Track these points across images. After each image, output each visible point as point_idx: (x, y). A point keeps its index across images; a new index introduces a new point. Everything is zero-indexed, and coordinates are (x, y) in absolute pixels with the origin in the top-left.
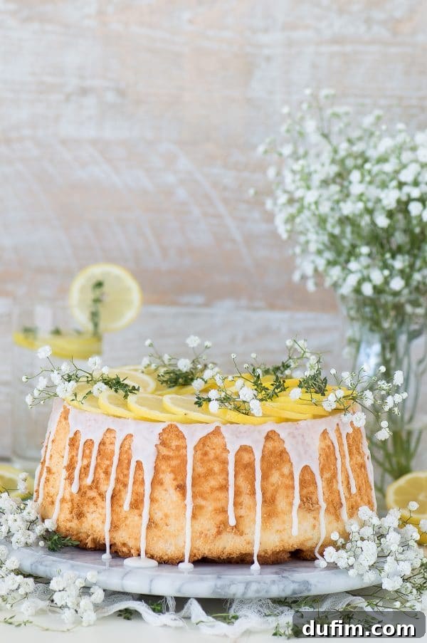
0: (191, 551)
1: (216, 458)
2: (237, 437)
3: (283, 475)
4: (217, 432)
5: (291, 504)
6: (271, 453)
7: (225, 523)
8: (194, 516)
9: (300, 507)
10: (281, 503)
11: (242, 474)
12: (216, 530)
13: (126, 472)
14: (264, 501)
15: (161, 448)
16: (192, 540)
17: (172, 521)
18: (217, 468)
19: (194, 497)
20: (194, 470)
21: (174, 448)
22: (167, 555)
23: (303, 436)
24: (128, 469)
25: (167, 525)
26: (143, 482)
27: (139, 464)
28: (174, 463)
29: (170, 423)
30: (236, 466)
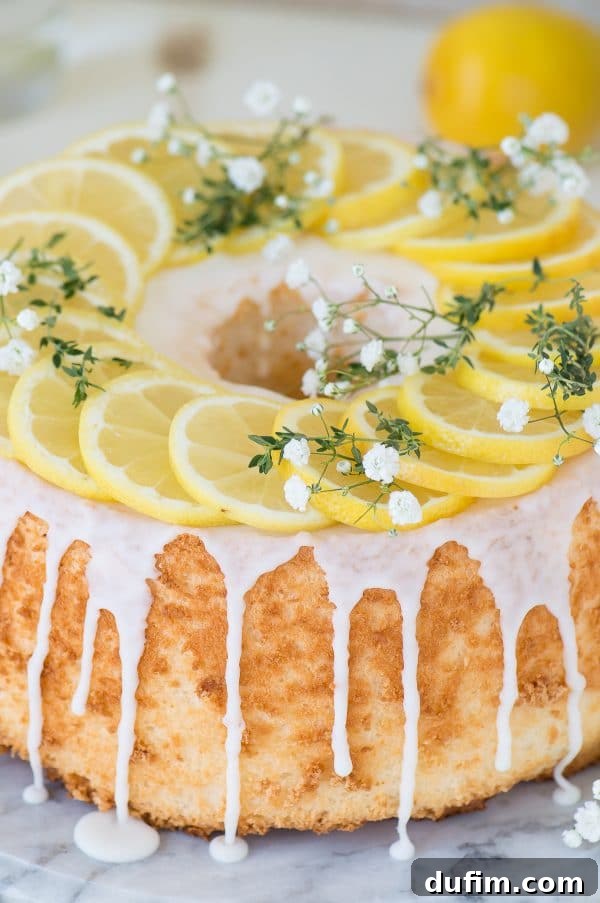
0: (242, 819)
1: (303, 621)
2: (357, 571)
3: (474, 642)
4: (304, 557)
5: (495, 701)
6: (445, 596)
7: (324, 767)
8: (247, 748)
9: (517, 704)
10: (470, 703)
11: (370, 652)
12: (302, 781)
13: (75, 626)
14: (426, 709)
15: (160, 585)
16: (244, 797)
17: (191, 752)
18: (303, 641)
19: (245, 707)
20: (244, 647)
21: (195, 592)
22: (181, 817)
23: (529, 538)
24: (81, 620)
25: (180, 759)
26: (116, 659)
27: (106, 619)
28: (196, 626)
29: (181, 531)
30: (352, 637)
